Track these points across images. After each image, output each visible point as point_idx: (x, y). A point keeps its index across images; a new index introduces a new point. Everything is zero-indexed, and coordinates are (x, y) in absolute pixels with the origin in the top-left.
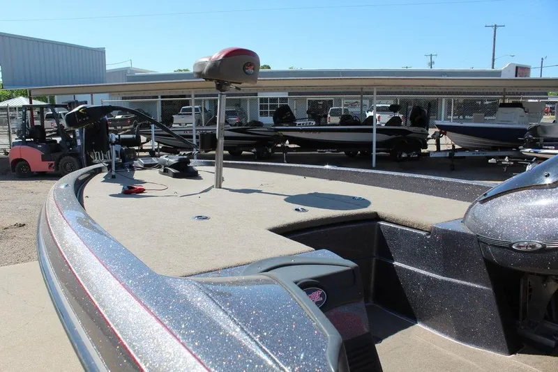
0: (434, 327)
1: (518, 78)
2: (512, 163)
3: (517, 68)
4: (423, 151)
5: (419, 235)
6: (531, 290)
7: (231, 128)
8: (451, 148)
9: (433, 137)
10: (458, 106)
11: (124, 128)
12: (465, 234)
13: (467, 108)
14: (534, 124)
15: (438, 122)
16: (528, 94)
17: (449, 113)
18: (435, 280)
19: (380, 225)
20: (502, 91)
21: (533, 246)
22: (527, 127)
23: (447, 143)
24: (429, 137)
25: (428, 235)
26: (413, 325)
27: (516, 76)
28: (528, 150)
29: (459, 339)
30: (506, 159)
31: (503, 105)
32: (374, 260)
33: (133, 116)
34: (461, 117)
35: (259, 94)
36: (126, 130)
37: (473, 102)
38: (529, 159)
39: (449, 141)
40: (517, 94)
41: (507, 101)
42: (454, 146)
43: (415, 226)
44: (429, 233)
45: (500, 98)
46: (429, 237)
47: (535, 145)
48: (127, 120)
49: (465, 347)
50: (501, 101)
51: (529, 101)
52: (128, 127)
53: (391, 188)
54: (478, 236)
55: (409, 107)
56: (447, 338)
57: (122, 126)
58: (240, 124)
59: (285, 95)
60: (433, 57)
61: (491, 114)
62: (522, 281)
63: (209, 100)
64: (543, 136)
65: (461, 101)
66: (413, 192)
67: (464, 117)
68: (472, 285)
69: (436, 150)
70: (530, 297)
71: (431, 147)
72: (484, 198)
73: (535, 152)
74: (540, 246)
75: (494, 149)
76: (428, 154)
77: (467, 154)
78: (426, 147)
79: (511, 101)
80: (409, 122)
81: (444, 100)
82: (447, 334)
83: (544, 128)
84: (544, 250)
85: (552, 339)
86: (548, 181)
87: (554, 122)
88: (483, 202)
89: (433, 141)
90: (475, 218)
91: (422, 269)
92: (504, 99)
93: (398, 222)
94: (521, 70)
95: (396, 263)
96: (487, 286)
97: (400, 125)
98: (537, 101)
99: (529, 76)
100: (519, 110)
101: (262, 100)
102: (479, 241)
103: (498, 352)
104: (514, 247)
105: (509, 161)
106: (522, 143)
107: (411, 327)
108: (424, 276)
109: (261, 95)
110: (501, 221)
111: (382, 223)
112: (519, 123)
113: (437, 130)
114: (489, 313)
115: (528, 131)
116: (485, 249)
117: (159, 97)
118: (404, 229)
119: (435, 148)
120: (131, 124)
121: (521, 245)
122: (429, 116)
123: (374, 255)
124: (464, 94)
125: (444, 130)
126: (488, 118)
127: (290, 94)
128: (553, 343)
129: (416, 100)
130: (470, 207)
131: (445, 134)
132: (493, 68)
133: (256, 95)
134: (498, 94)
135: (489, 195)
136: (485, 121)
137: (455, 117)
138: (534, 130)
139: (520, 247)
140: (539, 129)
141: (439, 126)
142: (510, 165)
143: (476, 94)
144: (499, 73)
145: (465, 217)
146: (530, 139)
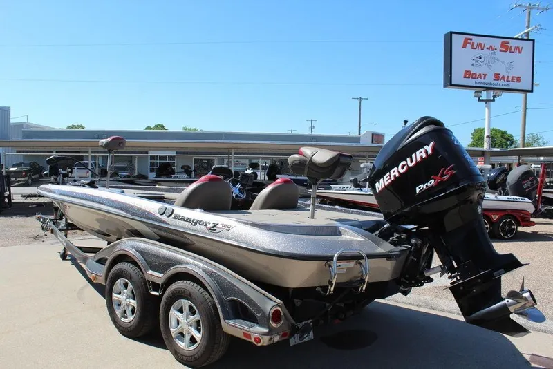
1: (373, 145)
3: (373, 134)
7: (121, 179)
11: (18, 179)
27: (372, 142)
33: (28, 168)
35: (149, 152)
36: (20, 181)
48: (21, 172)
52: (23, 179)
57: (16, 178)
58: (128, 176)
59: (173, 154)
60: (313, 122)
63: (103, 156)
94: (375, 137)
99: (383, 143)
101: (153, 158)
109: (151, 154)
117: (54, 151)
120: (26, 175)
127: (177, 153)
132: (359, 134)
133: (147, 153)
144: (358, 139)
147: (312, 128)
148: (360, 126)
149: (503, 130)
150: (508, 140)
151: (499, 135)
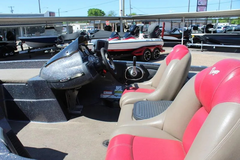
0: (38, 121)
1: (51, 17)
2: (54, 51)
3: (50, 13)
4: (15, 51)
5: (22, 85)
6: (70, 96)
8: (28, 49)
9: (19, 44)
10: (28, 30)
12: (42, 81)
13: (32, 30)
14: (59, 35)
15: (20, 38)
16: (56, 23)
17: (24, 33)
18: (33, 102)
19: (4, 85)
20: (46, 22)
21: (67, 79)
22: (57, 37)
23: (26, 46)
24: (17, 45)
25: (26, 84)
26: (29, 123)
28: (59, 45)
29: (48, 122)
30: (52, 50)
31: (47, 28)
32: (4, 102)
34: (30, 35)
37: (34, 28)
38: (60, 49)
39: (27, 46)
40: (52, 23)
41: (48, 27)
42: (29, 48)
43: (20, 82)
44: (27, 83)
45: (45, 25)
46: (27, 85)
47: (61, 43)
49: (51, 124)
50: (46, 27)
51: (57, 26)
53: (4, 69)
54: (47, 80)
55: (5, 32)
56: (44, 123)
60: (12, 8)
61: (42, 32)
62: (66, 93)
64: (64, 39)
65: (29, 28)
66: (16, 68)
67: (31, 35)
68: (48, 100)
69: (21, 50)
70: (70, 98)
71: (19, 49)
72: (46, 65)
73: (62, 46)
74: (69, 79)
75: (46, 47)
76: (18, 52)
77: (35, 50)
78: (16, 49)
79: (50, 27)
80: (6, 39)
81: (21, 28)
82: (43, 122)
83: (63, 36)
84: (71, 79)
85: (79, 111)
86: (68, 54)
87: (67, 34)
88: (46, 66)
89: (20, 46)
90: (44, 74)
91: (27, 99)
92: (47, 26)
93: (12, 82)
94: (51, 14)
95: (15, 100)
96: (54, 99)
97: (2, 41)
98: (59, 26)
99: (55, 16)
100: (53, 30)
102: (47, 82)
103: (64, 121)
104: (60, 81)
105: (53, 51)
106: (56, 43)
107: (28, 124)
108: (29, 101)
110: (54, 73)
111: (4, 84)
112: (54, 35)
113: (21, 41)
114: (57, 108)
115: (58, 38)
116: (50, 85)
118: (15, 84)
119: (20, 50)
121: (63, 79)
122: (15, 35)
123: (4, 99)
124: (30, 24)
125: (24, 41)
126: (42, 34)
128: (80, 112)
129: (7, 28)
130: (41, 70)
131: (24, 43)
132: (40, 13)
134: (44, 24)
135: (48, 63)
136: (40, 36)
137: (27, 35)
138: (60, 37)
139: (62, 80)
140: (62, 37)
141: (21, 40)
142: (53, 52)
143: (35, 24)
144: (43, 15)
145: (40, 74)
146: (59, 41)
147: (12, 11)
148: (40, 9)
149: (100, 9)
150: (103, 13)
151: (99, 12)
